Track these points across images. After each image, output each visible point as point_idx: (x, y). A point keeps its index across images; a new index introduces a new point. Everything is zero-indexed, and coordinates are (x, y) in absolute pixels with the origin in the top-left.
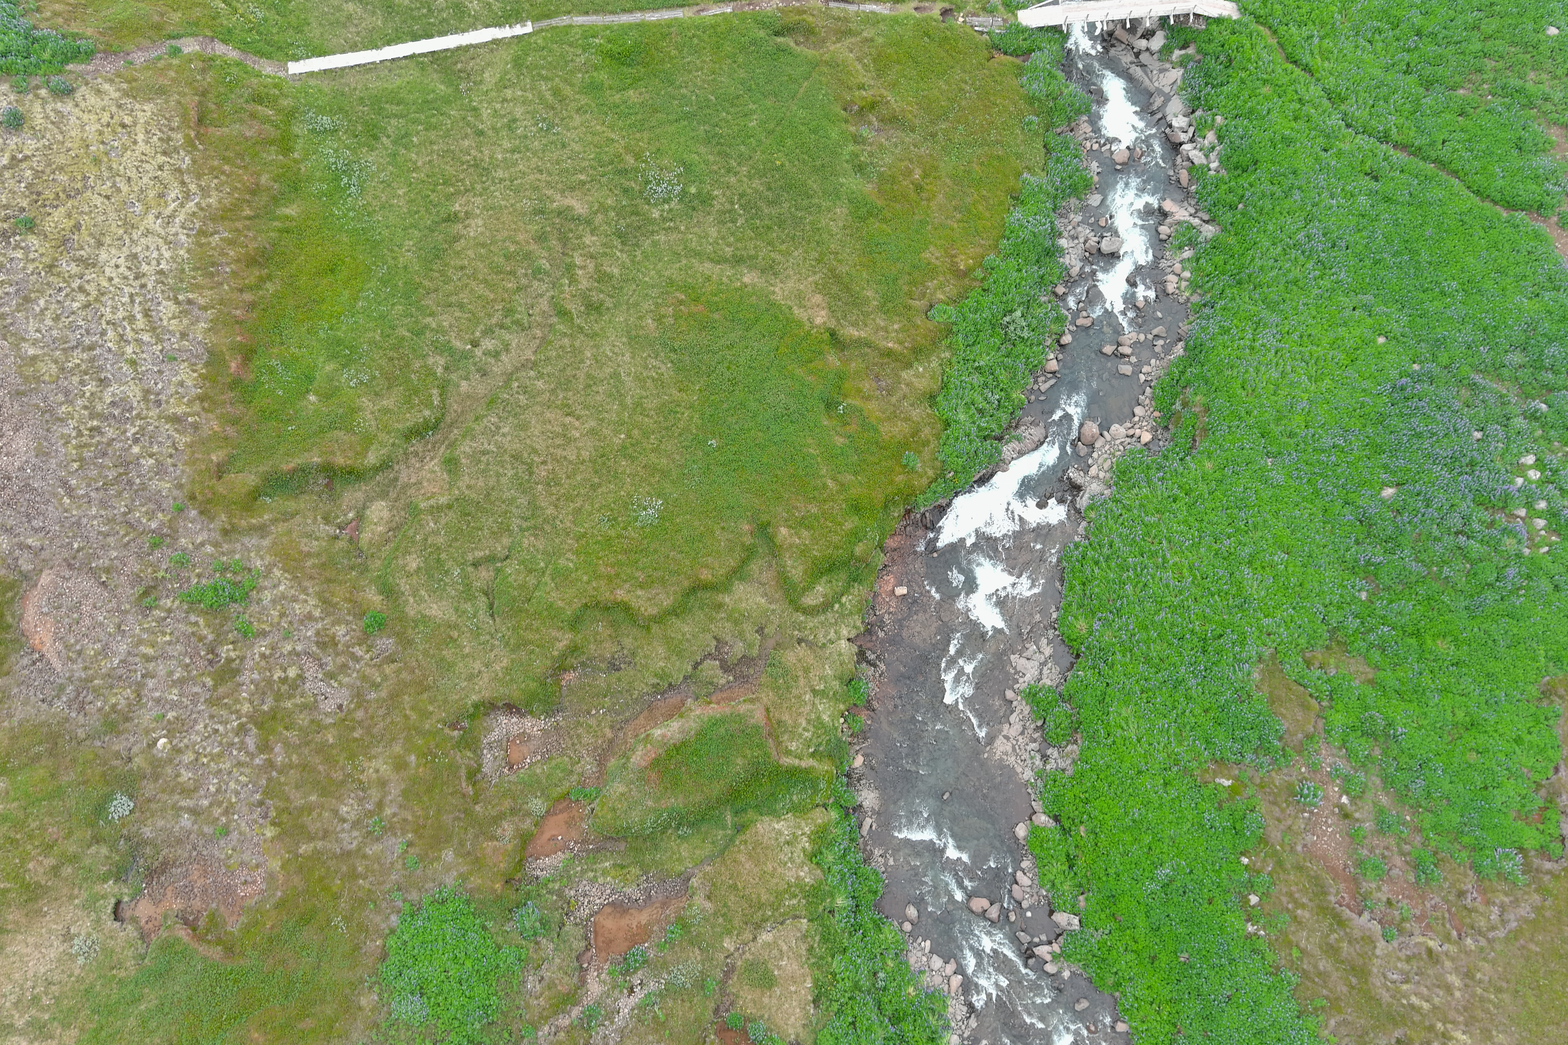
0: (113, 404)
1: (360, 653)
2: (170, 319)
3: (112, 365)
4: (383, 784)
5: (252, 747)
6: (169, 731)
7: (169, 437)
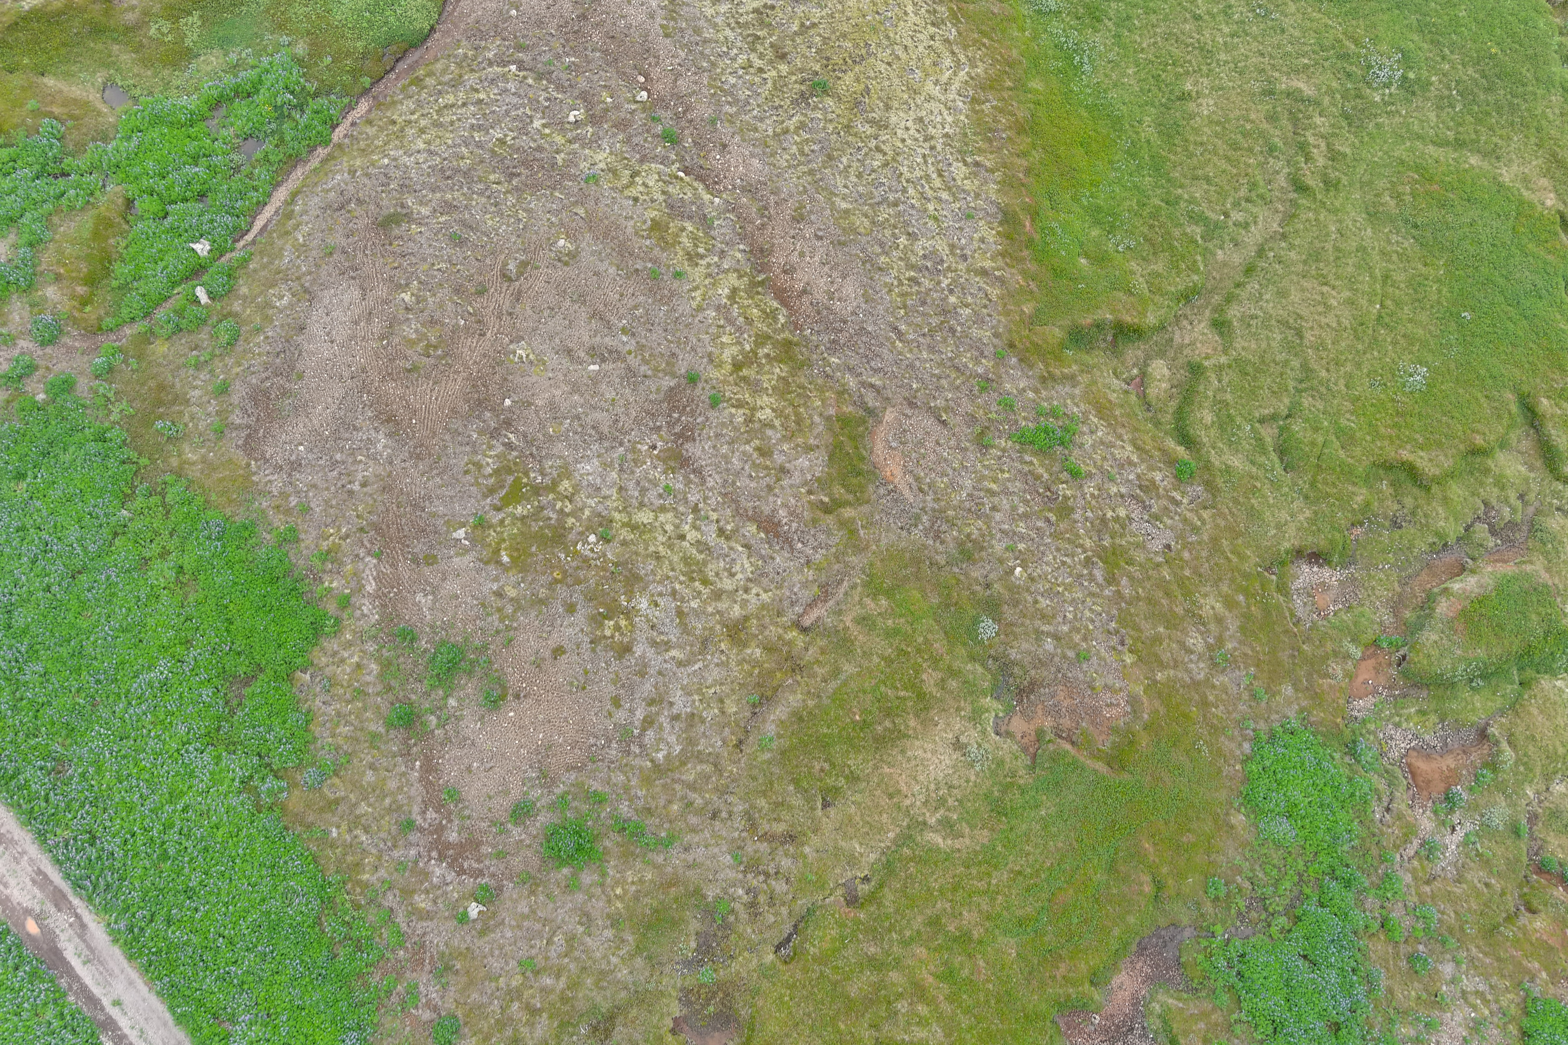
0: (925, 257)
1: (1179, 498)
2: (963, 180)
3: (917, 221)
4: (1219, 620)
5: (1100, 579)
6: (1022, 561)
7: (980, 289)
